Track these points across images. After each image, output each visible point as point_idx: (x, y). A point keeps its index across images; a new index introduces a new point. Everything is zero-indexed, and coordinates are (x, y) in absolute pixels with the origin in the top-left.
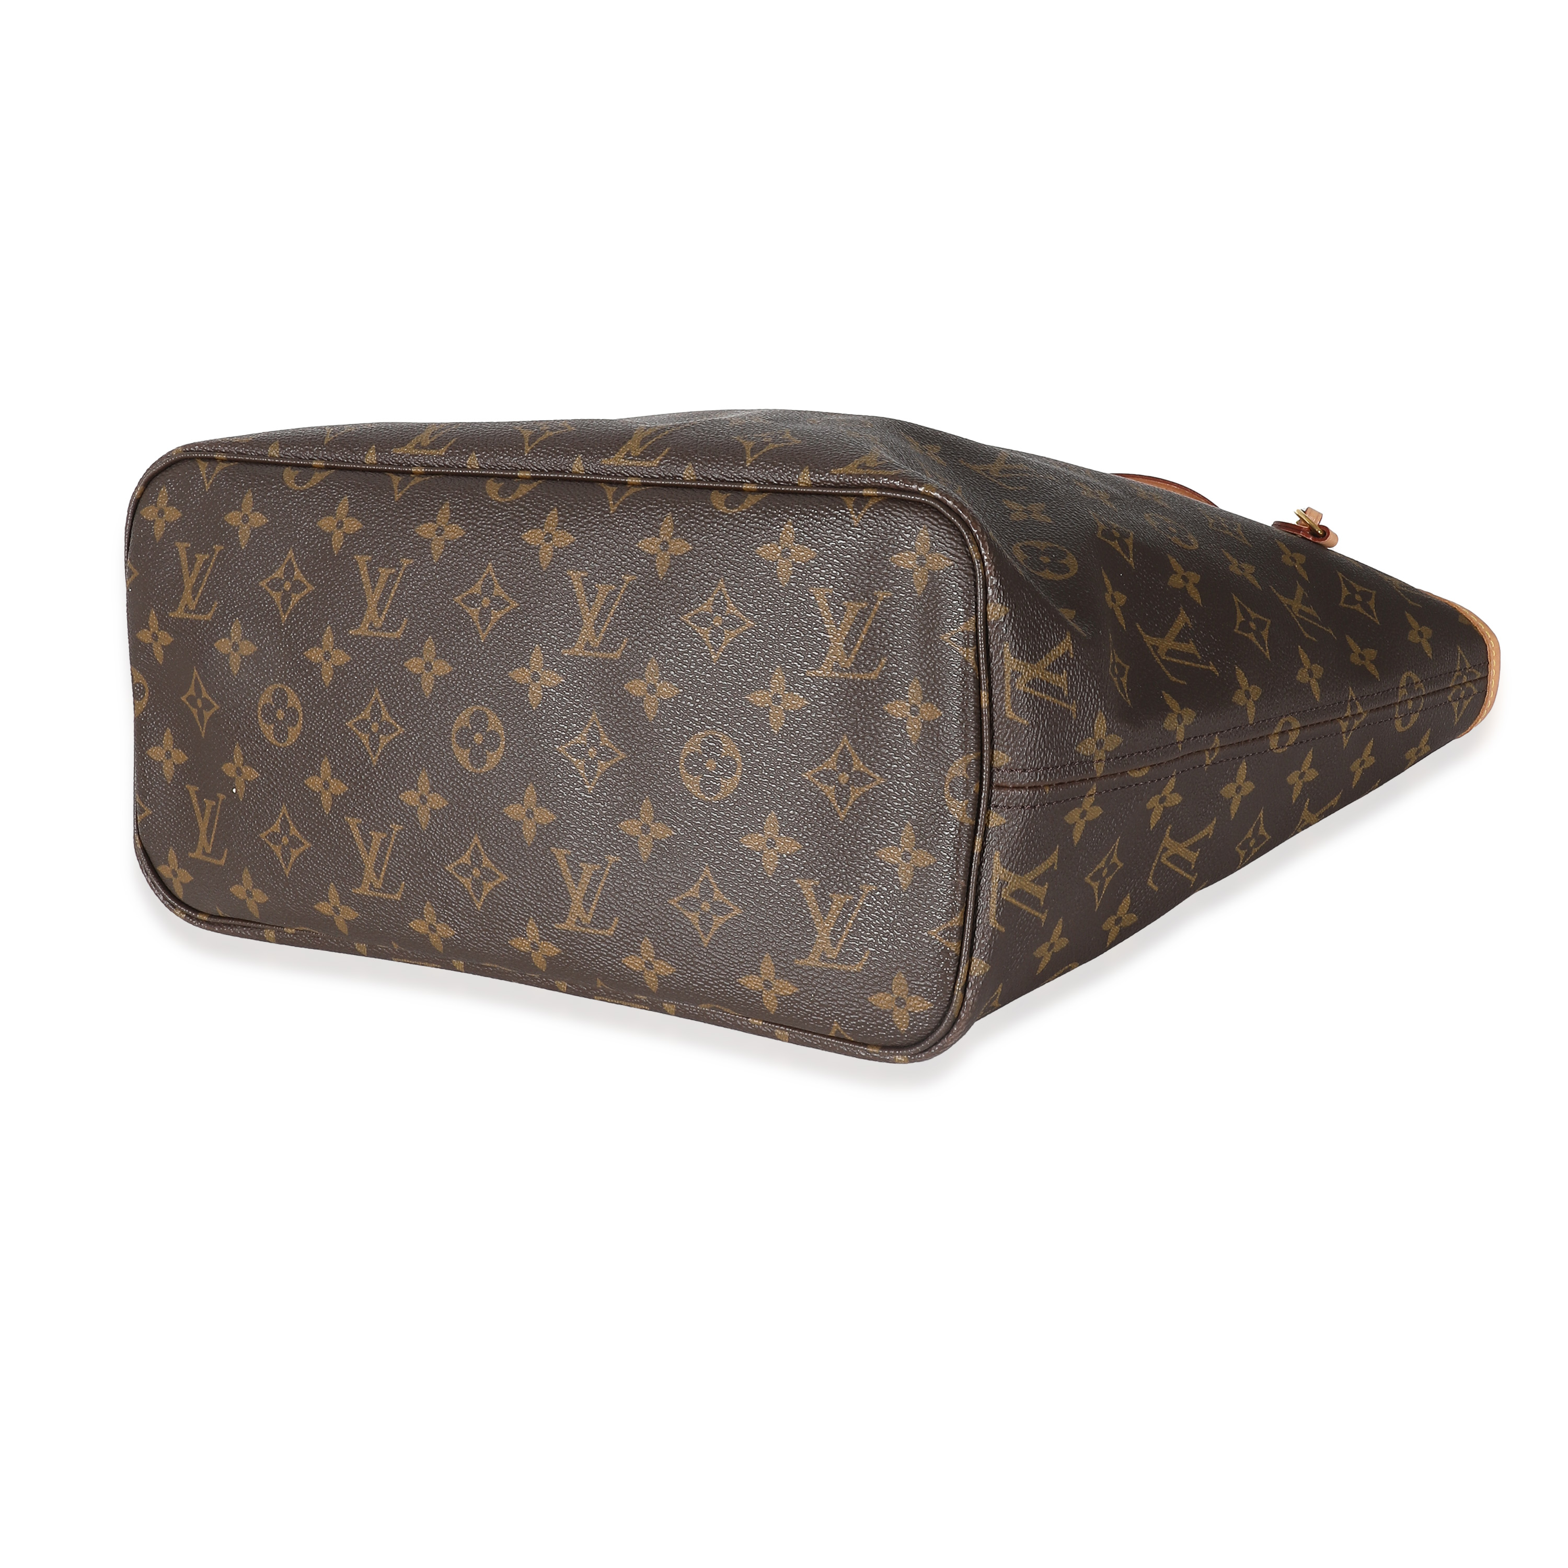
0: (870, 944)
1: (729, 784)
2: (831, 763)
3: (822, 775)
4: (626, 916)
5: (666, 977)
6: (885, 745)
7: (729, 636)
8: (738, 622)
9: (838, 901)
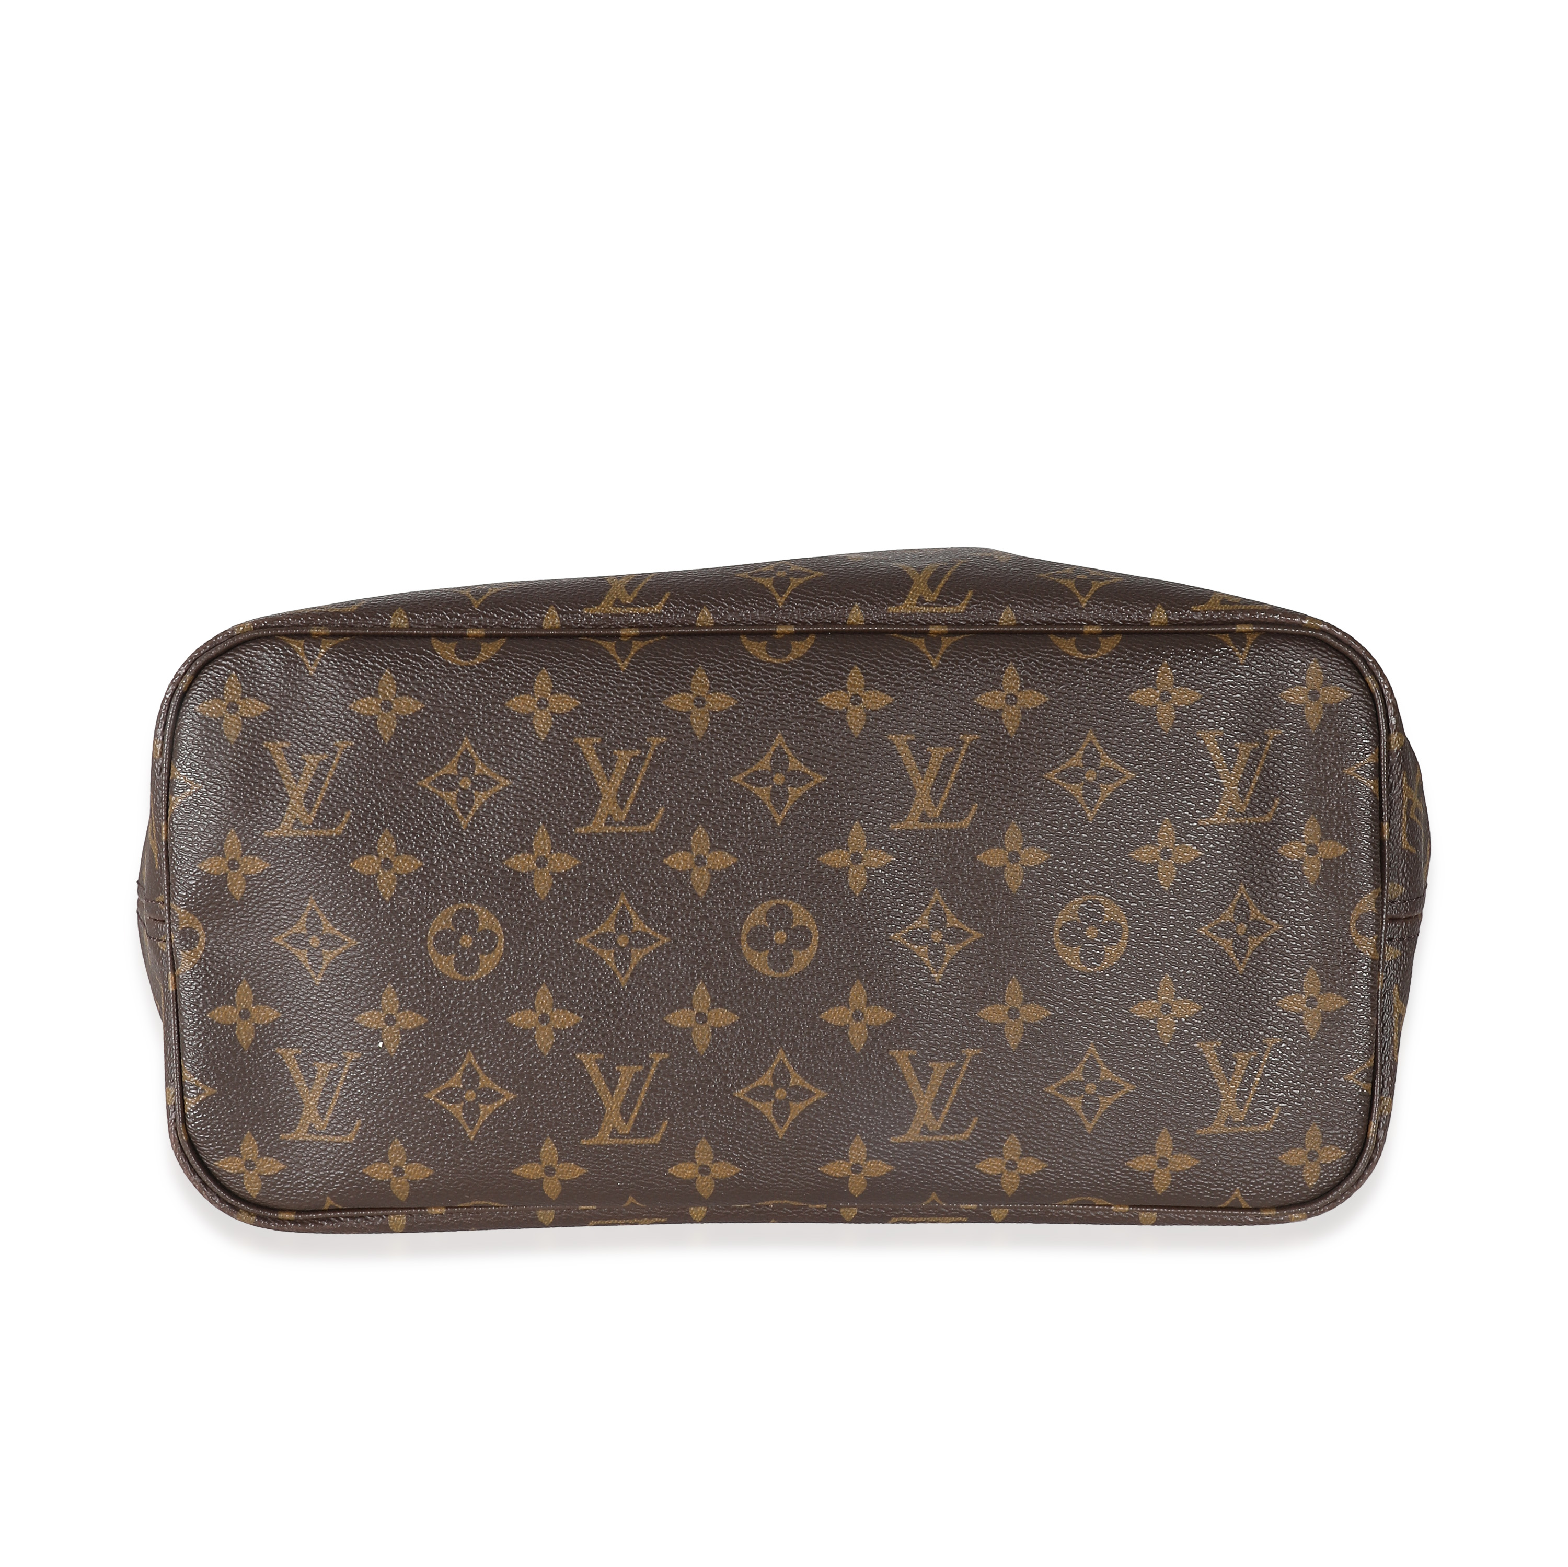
0: (1281, 1100)
1: (1113, 952)
2: (1228, 915)
3: (1220, 929)
4: (989, 1114)
5: (1033, 1175)
6: (1281, 889)
7: (1106, 790)
8: (1114, 775)
9: (1242, 1059)
